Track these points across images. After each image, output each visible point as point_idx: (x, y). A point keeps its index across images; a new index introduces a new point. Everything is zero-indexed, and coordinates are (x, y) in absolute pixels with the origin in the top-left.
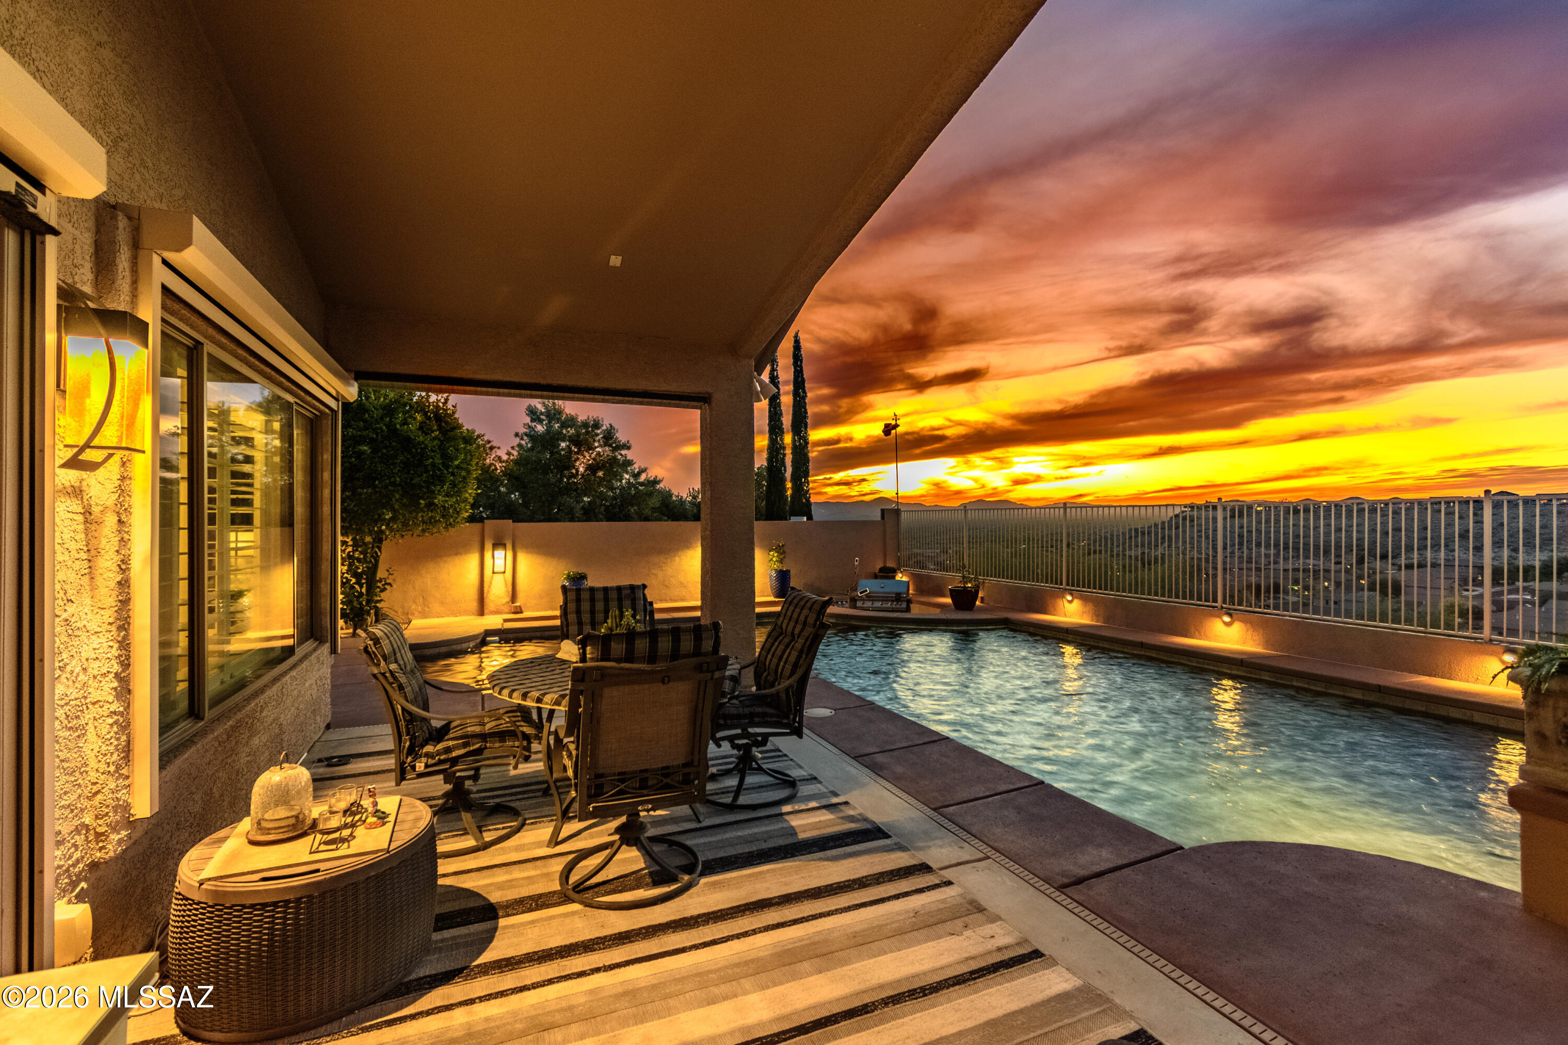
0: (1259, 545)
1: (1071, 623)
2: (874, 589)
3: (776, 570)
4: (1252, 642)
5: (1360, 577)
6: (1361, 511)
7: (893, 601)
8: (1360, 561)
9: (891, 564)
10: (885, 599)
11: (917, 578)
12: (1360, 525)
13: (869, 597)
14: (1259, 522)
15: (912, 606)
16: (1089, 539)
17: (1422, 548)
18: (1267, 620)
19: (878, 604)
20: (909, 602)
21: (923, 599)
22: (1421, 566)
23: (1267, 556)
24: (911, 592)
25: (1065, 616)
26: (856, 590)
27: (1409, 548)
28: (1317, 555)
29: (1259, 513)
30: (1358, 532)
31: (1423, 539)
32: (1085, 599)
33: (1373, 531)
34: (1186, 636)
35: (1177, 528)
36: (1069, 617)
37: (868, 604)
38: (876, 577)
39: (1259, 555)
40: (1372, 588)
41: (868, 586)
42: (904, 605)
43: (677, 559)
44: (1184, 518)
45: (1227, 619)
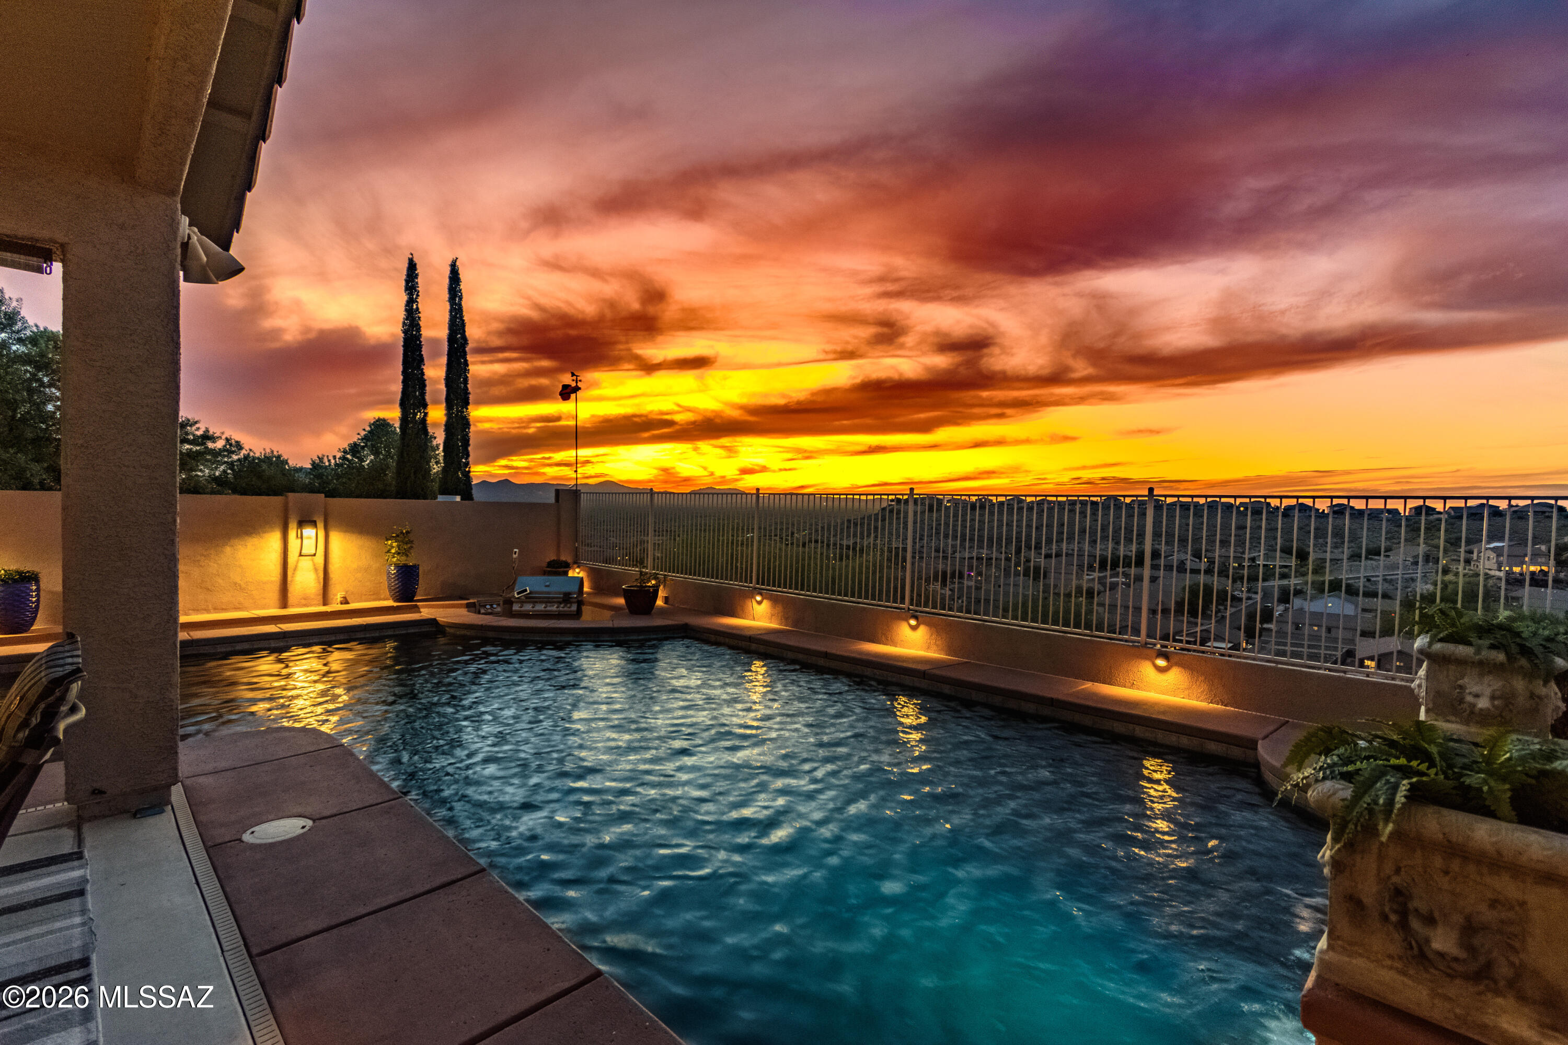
0: (946, 536)
1: (758, 629)
2: (537, 589)
3: (397, 566)
4: (935, 648)
5: (1017, 564)
6: (1020, 509)
7: (560, 603)
8: (1018, 551)
9: (566, 557)
10: (548, 601)
11: (595, 574)
12: (1019, 521)
13: (531, 598)
14: (947, 516)
15: (584, 608)
16: (810, 529)
17: (1059, 541)
18: (951, 624)
19: (540, 607)
20: (580, 603)
21: (598, 600)
22: (1058, 555)
23: (954, 546)
24: (586, 589)
25: (754, 619)
26: (513, 590)
27: (1049, 541)
28: (990, 546)
29: (947, 508)
30: (1017, 526)
31: (1060, 533)
32: (775, 600)
33: (1029, 526)
34: (873, 641)
35: (883, 520)
36: (758, 620)
37: (528, 607)
38: (545, 573)
39: (946, 545)
40: (1027, 573)
41: (531, 584)
42: (574, 608)
43: (228, 549)
44: (891, 511)
45: (913, 622)
